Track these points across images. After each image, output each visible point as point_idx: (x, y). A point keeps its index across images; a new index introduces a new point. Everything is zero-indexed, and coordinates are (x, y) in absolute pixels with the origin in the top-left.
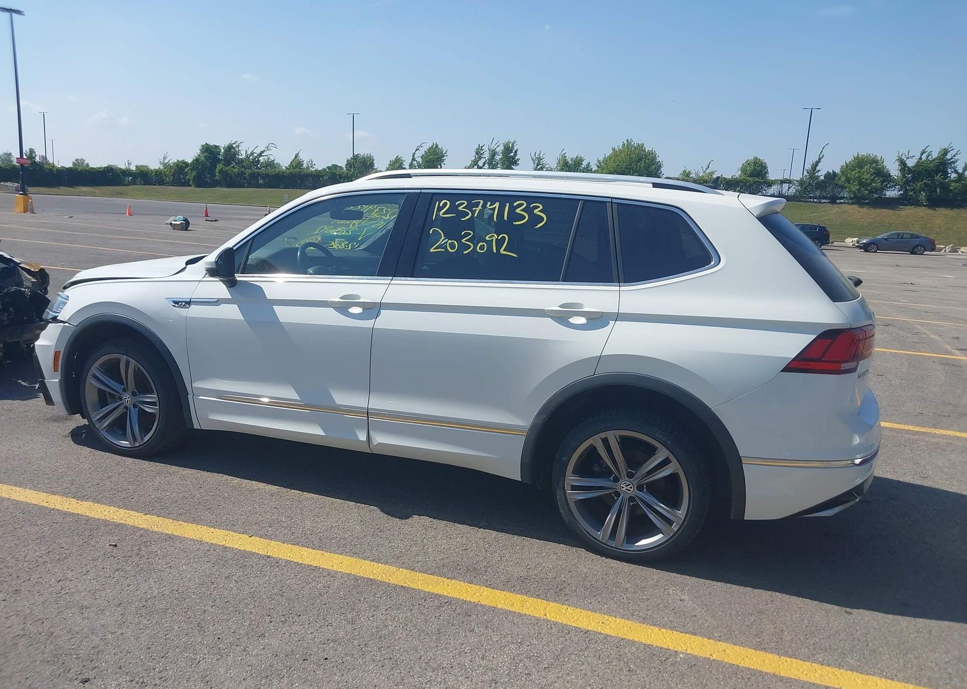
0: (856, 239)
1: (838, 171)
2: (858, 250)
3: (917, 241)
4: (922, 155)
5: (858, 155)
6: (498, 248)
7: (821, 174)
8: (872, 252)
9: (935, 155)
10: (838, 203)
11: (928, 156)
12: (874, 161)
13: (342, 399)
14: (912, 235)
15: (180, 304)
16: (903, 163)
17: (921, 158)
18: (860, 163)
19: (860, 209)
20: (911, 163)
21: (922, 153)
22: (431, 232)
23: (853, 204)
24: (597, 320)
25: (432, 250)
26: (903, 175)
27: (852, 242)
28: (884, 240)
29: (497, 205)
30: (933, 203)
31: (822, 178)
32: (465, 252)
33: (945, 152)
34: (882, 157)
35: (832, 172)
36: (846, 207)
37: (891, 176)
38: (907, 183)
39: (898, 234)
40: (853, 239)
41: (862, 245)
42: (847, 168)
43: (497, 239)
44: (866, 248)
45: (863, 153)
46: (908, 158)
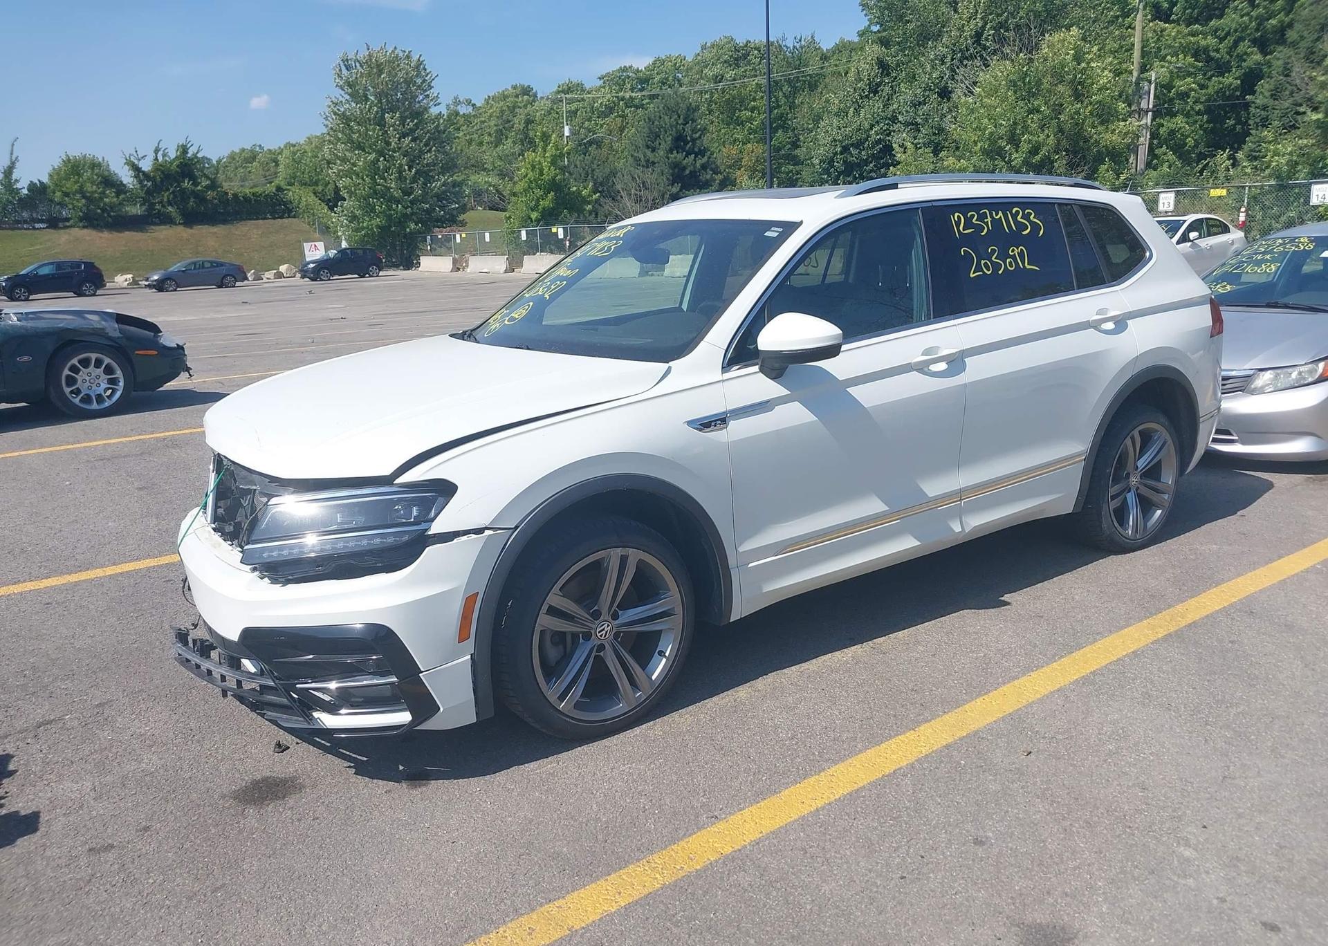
0: (130, 276)
1: (45, 180)
2: (148, 290)
3: (223, 270)
4: (156, 154)
5: (67, 155)
6: (1023, 263)
7: (23, 186)
8: (171, 291)
9: (172, 154)
10: (61, 228)
11: (164, 156)
12: (95, 165)
13: (934, 488)
14: (211, 262)
15: (713, 424)
16: (136, 169)
17: (156, 159)
18: (73, 167)
19: (100, 234)
20: (146, 166)
21: (156, 151)
22: (963, 254)
23: (84, 227)
24: (1121, 323)
25: (972, 276)
26: (141, 182)
27: (126, 280)
28: (181, 273)
29: (1000, 214)
30: (191, 219)
31: (25, 191)
32: (1000, 272)
33: (184, 149)
34: (103, 158)
35: (38, 182)
36: (76, 232)
37: (124, 185)
38: (149, 192)
39: (195, 263)
40: (125, 276)
41: (155, 283)
42: (56, 175)
43: (1018, 253)
44: (160, 286)
45: (75, 152)
46: (139, 160)
